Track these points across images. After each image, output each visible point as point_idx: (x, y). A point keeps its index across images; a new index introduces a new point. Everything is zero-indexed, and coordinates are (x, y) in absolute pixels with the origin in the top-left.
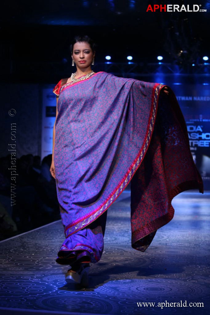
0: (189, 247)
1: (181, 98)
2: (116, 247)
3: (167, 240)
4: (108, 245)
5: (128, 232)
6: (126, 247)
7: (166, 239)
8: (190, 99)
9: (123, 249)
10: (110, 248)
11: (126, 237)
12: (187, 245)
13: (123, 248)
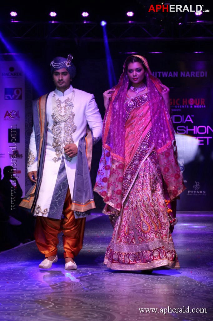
0: (178, 294)
1: (161, 74)
2: (69, 297)
3: (145, 285)
4: (58, 294)
5: (88, 274)
6: (84, 297)
7: (143, 284)
8: (176, 74)
9: (80, 300)
10: (61, 298)
11: (84, 281)
12: (174, 292)
13: (79, 298)
